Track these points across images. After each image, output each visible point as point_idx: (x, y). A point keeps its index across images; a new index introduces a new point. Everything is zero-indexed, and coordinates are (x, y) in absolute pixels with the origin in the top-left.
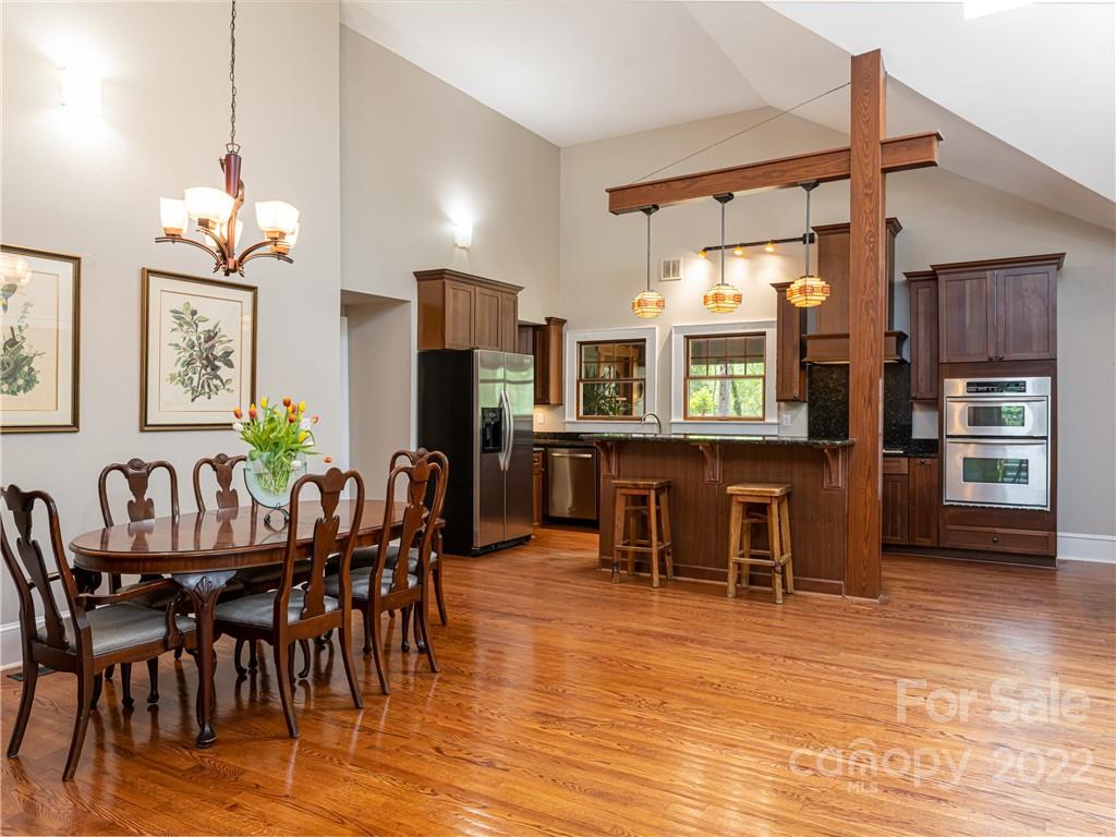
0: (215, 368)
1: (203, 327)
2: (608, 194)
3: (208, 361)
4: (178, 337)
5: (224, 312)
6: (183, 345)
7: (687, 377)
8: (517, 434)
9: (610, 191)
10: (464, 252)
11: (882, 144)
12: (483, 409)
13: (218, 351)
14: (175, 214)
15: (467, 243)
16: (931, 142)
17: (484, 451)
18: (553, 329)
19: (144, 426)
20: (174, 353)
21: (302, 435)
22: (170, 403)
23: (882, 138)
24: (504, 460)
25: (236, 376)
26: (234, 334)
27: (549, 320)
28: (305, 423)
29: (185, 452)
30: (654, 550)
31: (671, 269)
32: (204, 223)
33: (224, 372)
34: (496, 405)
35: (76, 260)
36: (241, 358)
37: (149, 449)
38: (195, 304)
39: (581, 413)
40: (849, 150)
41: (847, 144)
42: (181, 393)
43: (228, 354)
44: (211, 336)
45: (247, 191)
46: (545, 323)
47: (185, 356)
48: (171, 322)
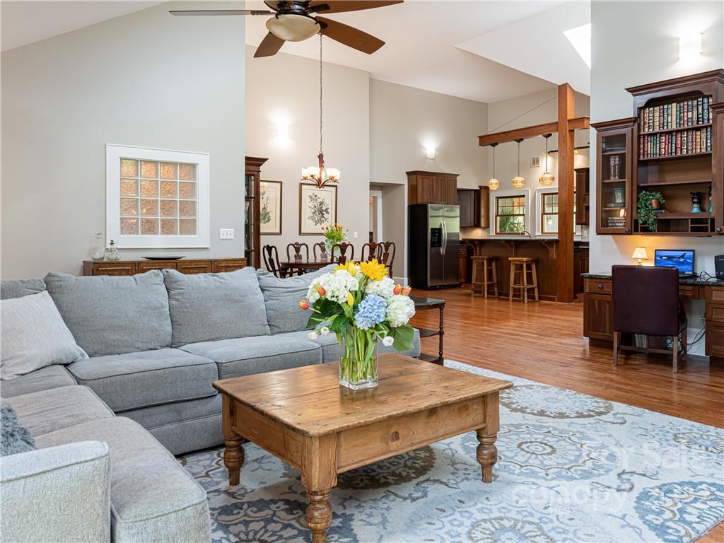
0: (323, 214)
1: (319, 201)
2: (478, 139)
3: (321, 212)
4: (311, 204)
5: (326, 195)
6: (312, 207)
7: (544, 213)
8: (449, 242)
9: (480, 137)
10: (432, 161)
11: (569, 121)
12: (432, 229)
13: (324, 209)
14: (306, 172)
15: (432, 157)
16: (584, 121)
17: (432, 246)
18: (483, 191)
19: (300, 233)
20: (309, 210)
21: (342, 235)
22: (309, 226)
23: (568, 118)
24: (442, 250)
25: (330, 217)
26: (329, 203)
27: (480, 187)
28: (344, 231)
29: (312, 242)
30: (486, 283)
31: (536, 162)
32: (312, 176)
33: (326, 215)
34: (438, 227)
35: (281, 182)
36: (331, 211)
37: (301, 240)
38: (316, 193)
39: (498, 231)
40: (557, 123)
41: (557, 120)
42: (312, 223)
43: (327, 209)
44: (321, 203)
45: (325, 164)
46: (479, 188)
47: (313, 210)
48: (309, 199)
